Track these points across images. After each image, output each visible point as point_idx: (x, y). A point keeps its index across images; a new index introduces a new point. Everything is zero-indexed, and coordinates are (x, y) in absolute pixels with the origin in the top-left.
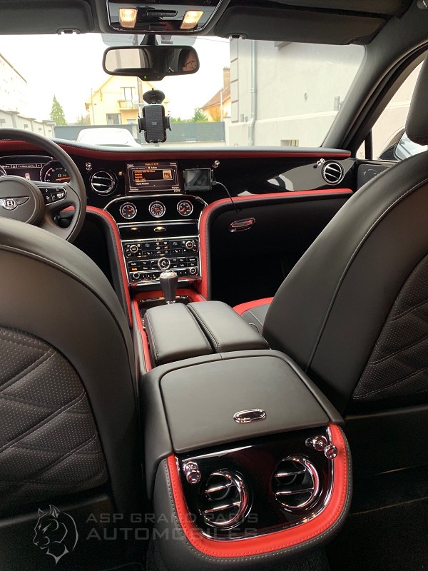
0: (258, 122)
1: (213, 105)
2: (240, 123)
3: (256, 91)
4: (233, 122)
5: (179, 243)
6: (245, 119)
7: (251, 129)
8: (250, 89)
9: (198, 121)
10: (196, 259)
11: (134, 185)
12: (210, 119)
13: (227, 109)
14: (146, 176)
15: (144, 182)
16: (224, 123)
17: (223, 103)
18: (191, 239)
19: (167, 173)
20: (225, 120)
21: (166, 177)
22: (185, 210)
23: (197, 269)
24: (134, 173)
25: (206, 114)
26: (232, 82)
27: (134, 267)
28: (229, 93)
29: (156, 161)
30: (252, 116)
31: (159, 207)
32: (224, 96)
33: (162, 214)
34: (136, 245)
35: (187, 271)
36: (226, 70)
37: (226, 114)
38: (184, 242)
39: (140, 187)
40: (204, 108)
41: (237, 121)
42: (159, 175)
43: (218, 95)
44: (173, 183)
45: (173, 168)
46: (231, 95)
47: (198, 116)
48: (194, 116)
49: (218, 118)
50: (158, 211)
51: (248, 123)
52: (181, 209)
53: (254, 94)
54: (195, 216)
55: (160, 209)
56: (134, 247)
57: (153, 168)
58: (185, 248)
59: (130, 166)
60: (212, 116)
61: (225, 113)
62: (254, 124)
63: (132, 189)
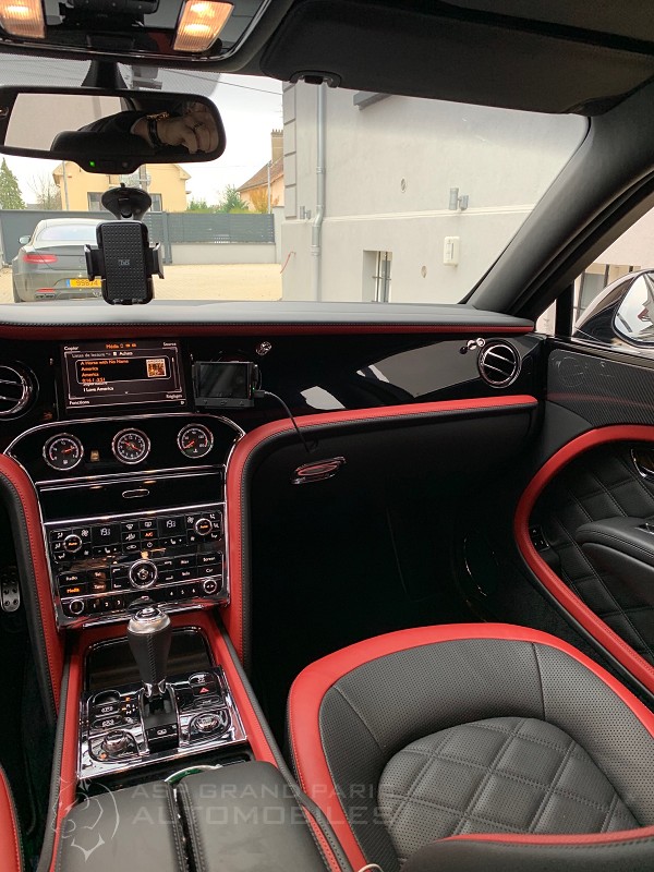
0: (326, 220)
1: (256, 185)
2: (298, 221)
3: (324, 172)
4: (287, 218)
5: (181, 522)
6: (307, 214)
7: (316, 231)
8: (316, 168)
9: (233, 212)
10: (218, 558)
11: (78, 391)
12: (252, 208)
13: (278, 193)
14: (108, 372)
15: (102, 385)
16: (272, 216)
17: (271, 185)
18: (205, 513)
19: (156, 366)
20: (274, 211)
21: (152, 373)
22: (196, 446)
23: (219, 582)
24: (80, 367)
25: (245, 199)
26: (286, 155)
27: (72, 585)
28: (281, 169)
29: (130, 340)
30: (318, 210)
31: (136, 441)
32: (273, 174)
33: (142, 456)
34: (79, 532)
35: (198, 586)
36: (274, 134)
37: (277, 201)
38: (191, 520)
39: (92, 397)
40: (243, 190)
41: (295, 217)
42: (136, 369)
43: (264, 170)
44: (168, 385)
45: (170, 353)
46: (285, 172)
47: (233, 202)
48: (226, 202)
49: (263, 208)
50: (133, 450)
51: (312, 221)
52: (187, 443)
53: (320, 176)
54: (219, 456)
55: (138, 445)
56: (72, 540)
57: (122, 355)
58: (193, 533)
59: (70, 350)
60: (255, 203)
61: (274, 199)
62: (321, 223)
63: (75, 402)
